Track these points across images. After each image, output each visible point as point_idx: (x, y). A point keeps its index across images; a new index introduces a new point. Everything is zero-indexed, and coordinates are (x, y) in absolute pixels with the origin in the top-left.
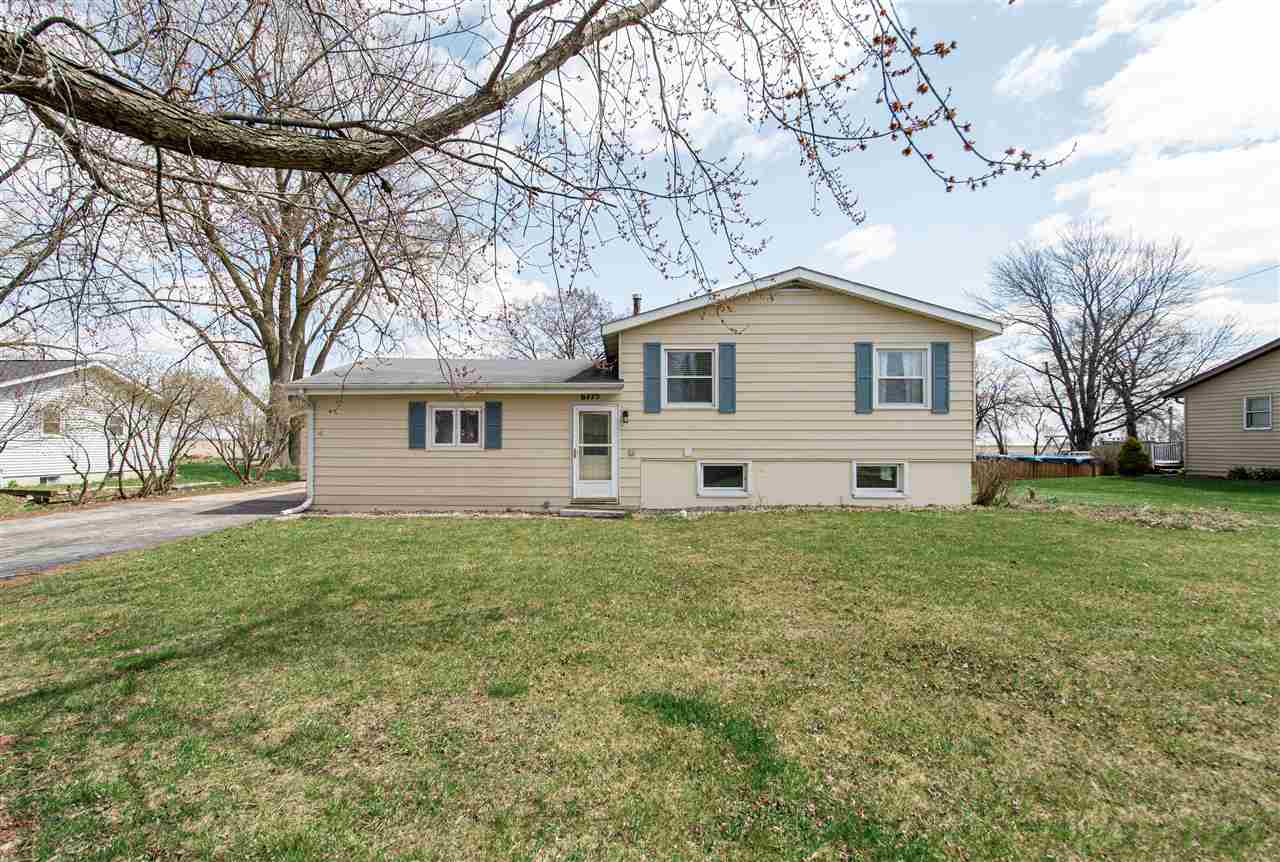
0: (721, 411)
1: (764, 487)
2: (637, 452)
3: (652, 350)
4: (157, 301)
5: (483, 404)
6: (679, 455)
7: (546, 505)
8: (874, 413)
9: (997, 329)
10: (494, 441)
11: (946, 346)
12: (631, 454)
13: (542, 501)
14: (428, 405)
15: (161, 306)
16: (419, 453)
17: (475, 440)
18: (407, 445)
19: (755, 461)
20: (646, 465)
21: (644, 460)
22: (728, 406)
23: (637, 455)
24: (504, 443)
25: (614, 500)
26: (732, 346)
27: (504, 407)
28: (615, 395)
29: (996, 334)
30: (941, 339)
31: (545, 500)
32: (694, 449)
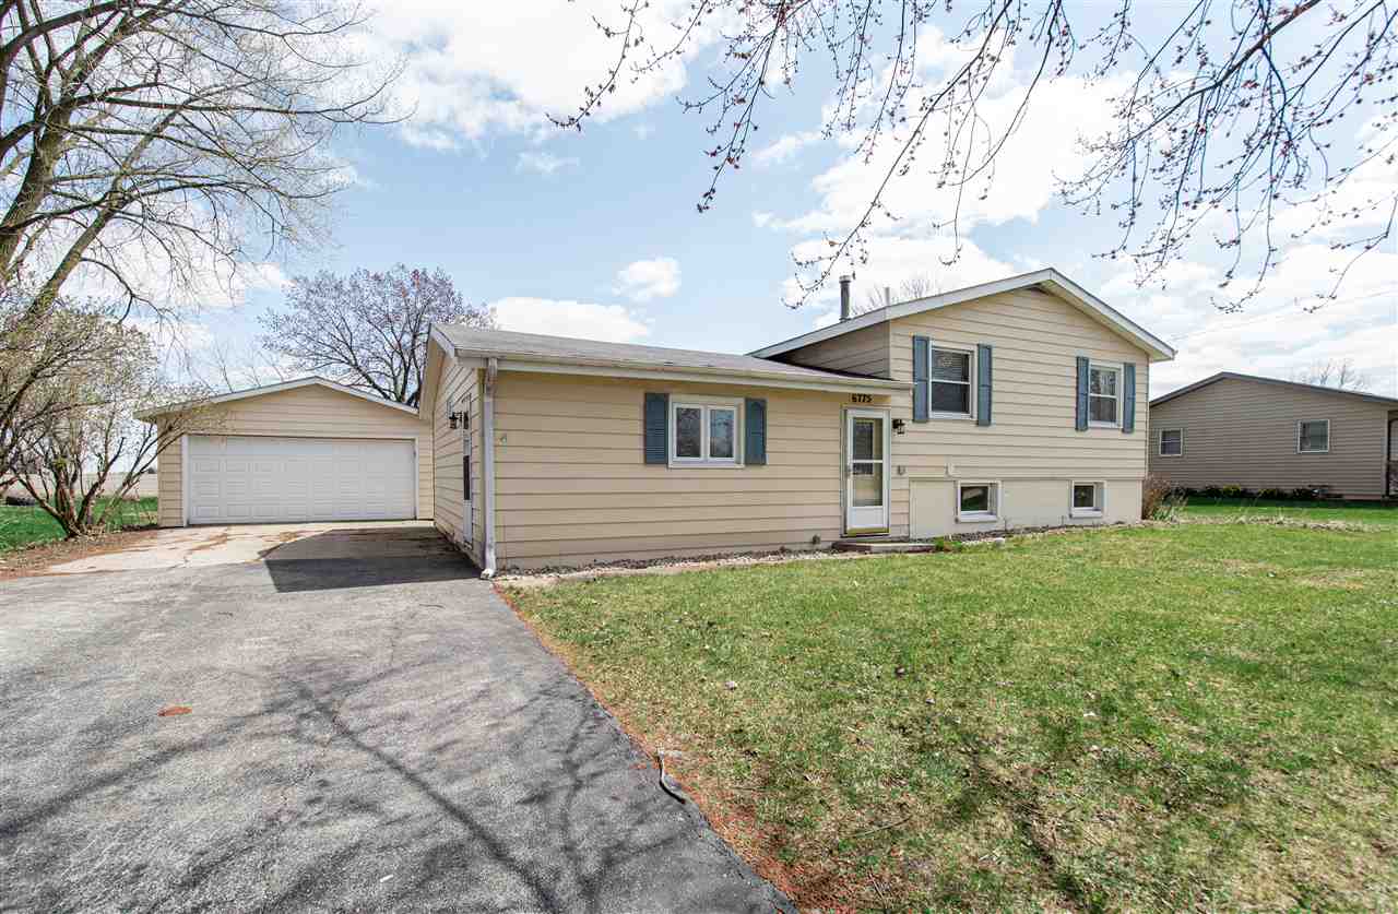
0: (978, 424)
1: (1011, 506)
2: (906, 470)
3: (920, 343)
5: (741, 401)
6: (941, 474)
7: (815, 540)
8: (1089, 431)
9: (1170, 355)
10: (756, 454)
11: (1133, 367)
12: (900, 470)
13: (809, 537)
14: (670, 398)
16: (657, 471)
18: (641, 459)
19: (1004, 480)
20: (914, 486)
21: (913, 480)
22: (984, 420)
23: (908, 474)
24: (769, 458)
25: (886, 530)
26: (989, 349)
27: (770, 407)
28: (886, 397)
29: (1170, 359)
30: (1130, 359)
31: (813, 534)
32: (956, 467)
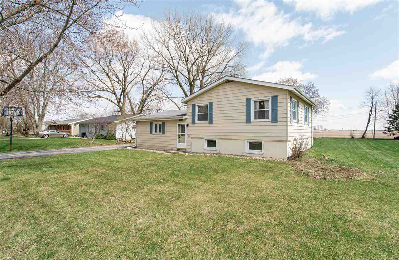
0: (209, 123)
2: (190, 135)
3: (194, 105)
4: (168, 98)
5: (162, 123)
8: (252, 123)
10: (164, 132)
11: (277, 96)
14: (153, 123)
15: (169, 99)
16: (151, 135)
17: (161, 132)
18: (149, 133)
19: (218, 139)
20: (192, 140)
21: (192, 138)
22: (211, 122)
23: (191, 137)
24: (166, 133)
25: (185, 149)
26: (212, 103)
27: (166, 123)
28: (185, 119)
30: (275, 94)
31: (172, 148)
32: (203, 135)
